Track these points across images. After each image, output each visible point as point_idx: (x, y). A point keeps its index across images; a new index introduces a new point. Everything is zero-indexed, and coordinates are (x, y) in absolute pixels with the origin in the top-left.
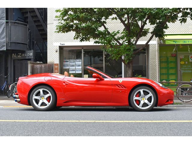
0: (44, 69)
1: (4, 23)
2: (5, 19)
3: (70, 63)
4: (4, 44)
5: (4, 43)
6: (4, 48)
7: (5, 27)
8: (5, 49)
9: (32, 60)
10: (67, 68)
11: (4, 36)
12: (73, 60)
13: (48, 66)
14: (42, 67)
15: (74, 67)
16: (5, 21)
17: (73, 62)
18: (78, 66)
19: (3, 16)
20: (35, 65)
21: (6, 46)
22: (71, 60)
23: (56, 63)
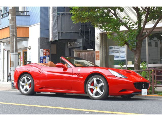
0: (88, 57)
1: (56, 15)
2: (57, 11)
3: (115, 50)
4: (56, 35)
5: (56, 33)
6: (57, 38)
7: (57, 18)
8: (58, 40)
9: (81, 48)
10: (112, 54)
11: (56, 27)
12: (117, 46)
13: (90, 53)
14: (86, 54)
15: (118, 54)
16: (57, 13)
17: (118, 48)
18: (122, 52)
19: (55, 9)
20: (80, 53)
21: (58, 36)
22: (115, 46)
23: (97, 50)
